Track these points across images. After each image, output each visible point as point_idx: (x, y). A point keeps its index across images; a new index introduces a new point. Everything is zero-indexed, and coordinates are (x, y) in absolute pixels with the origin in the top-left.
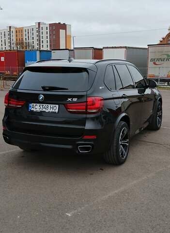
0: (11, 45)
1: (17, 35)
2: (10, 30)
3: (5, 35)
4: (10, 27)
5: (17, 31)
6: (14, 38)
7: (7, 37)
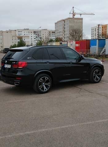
0: (99, 36)
1: (103, 30)
2: (99, 27)
3: (95, 30)
4: (99, 25)
5: (103, 27)
6: (101, 32)
7: (97, 31)
